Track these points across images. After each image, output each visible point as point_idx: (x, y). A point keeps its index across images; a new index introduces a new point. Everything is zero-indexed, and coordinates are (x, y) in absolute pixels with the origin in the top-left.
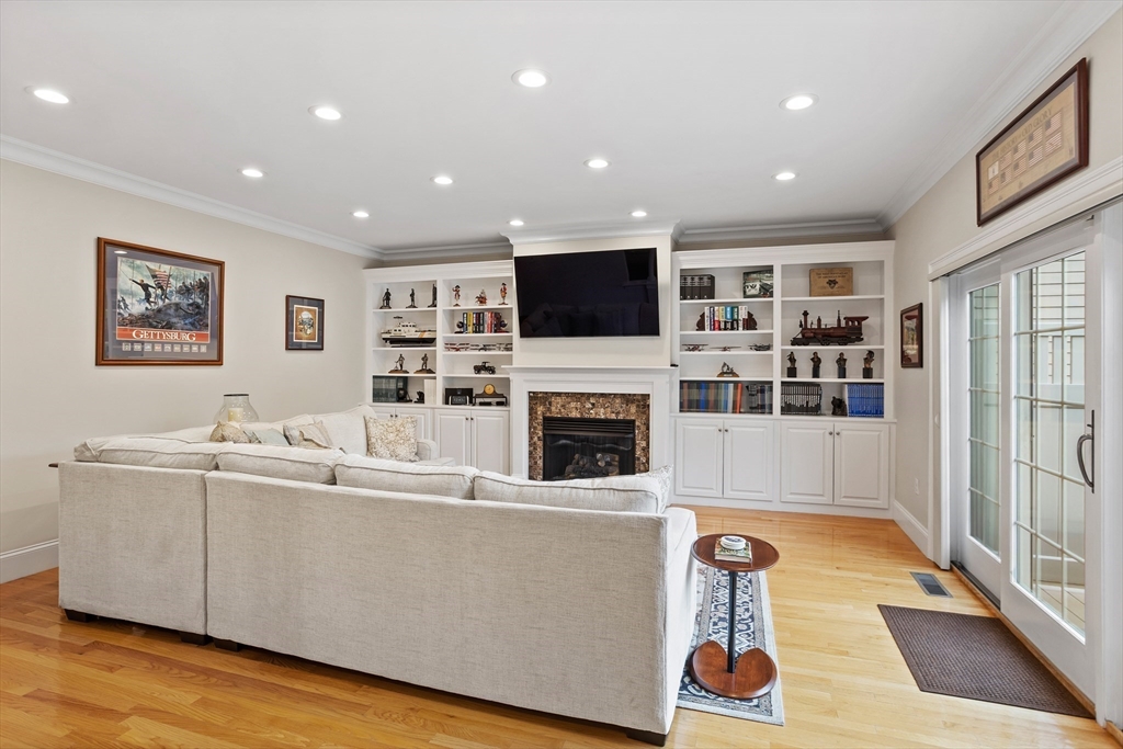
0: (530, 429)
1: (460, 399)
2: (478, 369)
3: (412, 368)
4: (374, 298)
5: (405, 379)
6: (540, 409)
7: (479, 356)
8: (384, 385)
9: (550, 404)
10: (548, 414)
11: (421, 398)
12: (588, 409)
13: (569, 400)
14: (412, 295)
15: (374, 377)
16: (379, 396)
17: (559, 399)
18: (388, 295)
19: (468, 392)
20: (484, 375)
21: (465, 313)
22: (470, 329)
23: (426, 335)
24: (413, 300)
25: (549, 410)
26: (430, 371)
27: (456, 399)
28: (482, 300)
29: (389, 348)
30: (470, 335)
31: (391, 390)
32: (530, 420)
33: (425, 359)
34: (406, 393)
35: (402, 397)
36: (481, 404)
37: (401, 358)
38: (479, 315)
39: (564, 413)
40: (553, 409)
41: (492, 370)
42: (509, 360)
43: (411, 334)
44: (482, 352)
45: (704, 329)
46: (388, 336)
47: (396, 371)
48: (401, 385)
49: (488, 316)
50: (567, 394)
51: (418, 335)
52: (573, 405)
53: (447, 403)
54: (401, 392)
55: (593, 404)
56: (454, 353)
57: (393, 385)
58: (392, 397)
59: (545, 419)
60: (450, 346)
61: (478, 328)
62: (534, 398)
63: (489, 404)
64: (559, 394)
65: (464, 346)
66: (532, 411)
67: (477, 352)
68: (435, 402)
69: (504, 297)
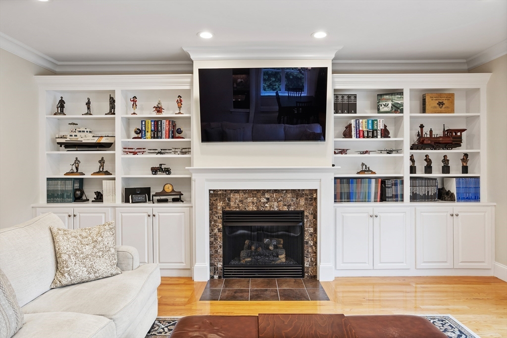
0: (210, 222)
1: (141, 197)
2: (155, 170)
3: (89, 170)
4: (47, 104)
5: (81, 181)
6: (220, 205)
7: (156, 159)
8: (59, 187)
9: (229, 199)
10: (228, 209)
11: (99, 198)
12: (264, 203)
13: (246, 196)
14: (88, 104)
15: (48, 179)
16: (53, 196)
17: (237, 196)
18: (62, 104)
19: (147, 191)
20: (160, 175)
21: (143, 121)
22: (148, 134)
23: (103, 140)
24: (89, 108)
25: (228, 205)
26: (107, 173)
27: (136, 198)
28: (159, 109)
29: (64, 152)
30: (148, 141)
31: (67, 191)
32: (211, 215)
33: (102, 162)
34: (82, 193)
35: (78, 197)
36: (159, 201)
37: (77, 161)
38: (157, 123)
39: (242, 208)
40: (232, 204)
41: (168, 171)
42: (189, 162)
43: (89, 139)
44: (159, 156)
45: (351, 137)
46: (63, 141)
47: (72, 173)
48: (77, 186)
49: (165, 124)
50: (245, 191)
51: (95, 140)
52: (250, 200)
53: (127, 201)
54: (78, 193)
55: (268, 199)
56: (131, 156)
57: (69, 187)
58: (68, 197)
59: (224, 213)
60: (128, 150)
61: (156, 134)
62: (214, 195)
63: (166, 201)
64: (237, 191)
65: (141, 150)
66: (212, 206)
67: (155, 156)
68: (114, 200)
69: (180, 108)
